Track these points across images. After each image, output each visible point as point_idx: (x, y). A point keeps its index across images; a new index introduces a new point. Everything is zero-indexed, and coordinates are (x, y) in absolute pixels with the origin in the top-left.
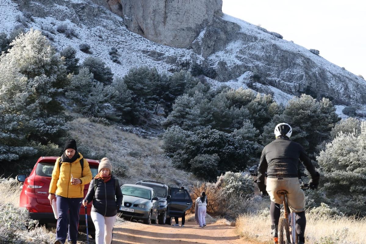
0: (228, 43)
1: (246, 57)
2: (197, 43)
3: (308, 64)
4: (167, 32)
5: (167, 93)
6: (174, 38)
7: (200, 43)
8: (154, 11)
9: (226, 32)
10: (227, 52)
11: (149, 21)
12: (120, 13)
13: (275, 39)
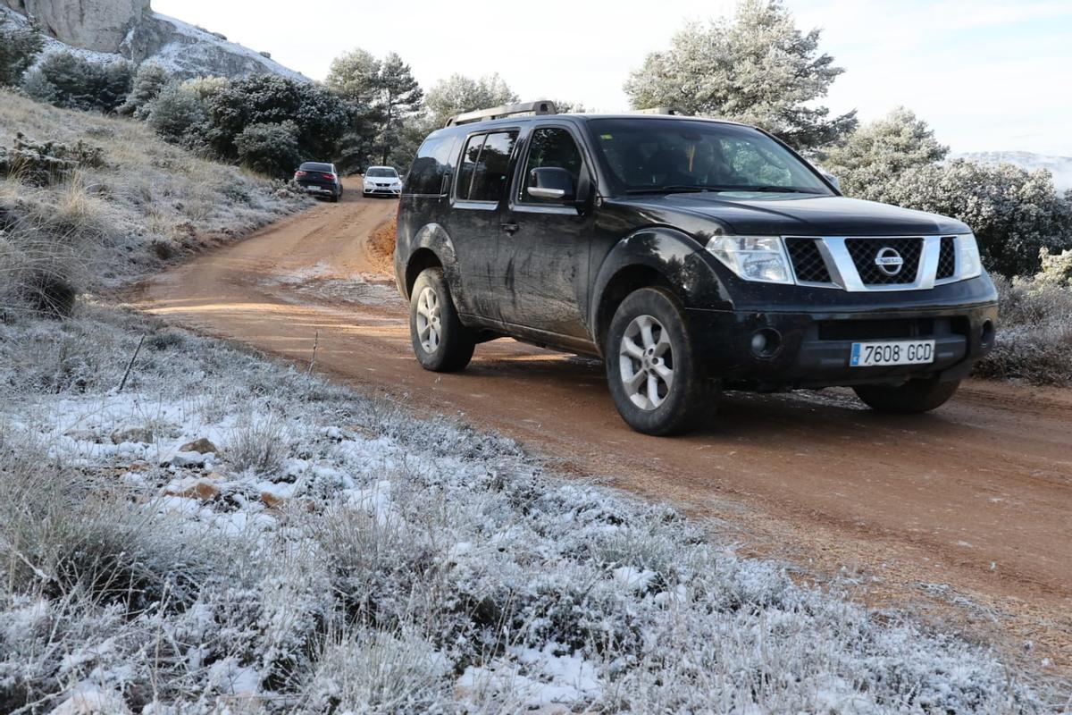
0: (163, 46)
1: (186, 61)
2: (125, 47)
3: (259, 66)
4: (86, 32)
5: (105, 90)
6: (96, 41)
7: (129, 46)
8: (67, 7)
9: (159, 33)
10: (163, 57)
11: (61, 19)
12: (22, 10)
13: (218, 40)
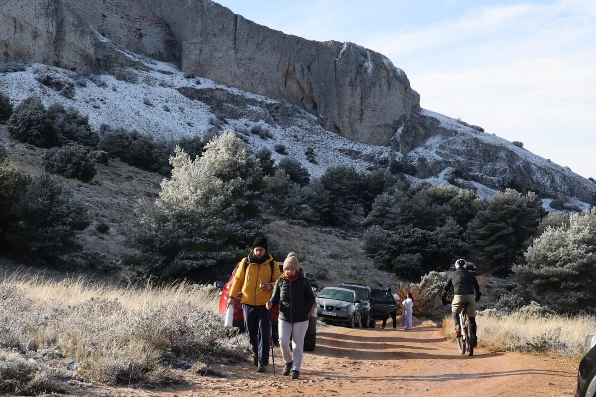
0: (427, 139)
1: (446, 152)
2: (395, 140)
3: (512, 156)
4: (363, 128)
5: (366, 192)
6: (371, 136)
7: (398, 140)
8: (350, 108)
9: (425, 128)
10: (426, 148)
11: (346, 119)
12: (315, 112)
13: (476, 133)
